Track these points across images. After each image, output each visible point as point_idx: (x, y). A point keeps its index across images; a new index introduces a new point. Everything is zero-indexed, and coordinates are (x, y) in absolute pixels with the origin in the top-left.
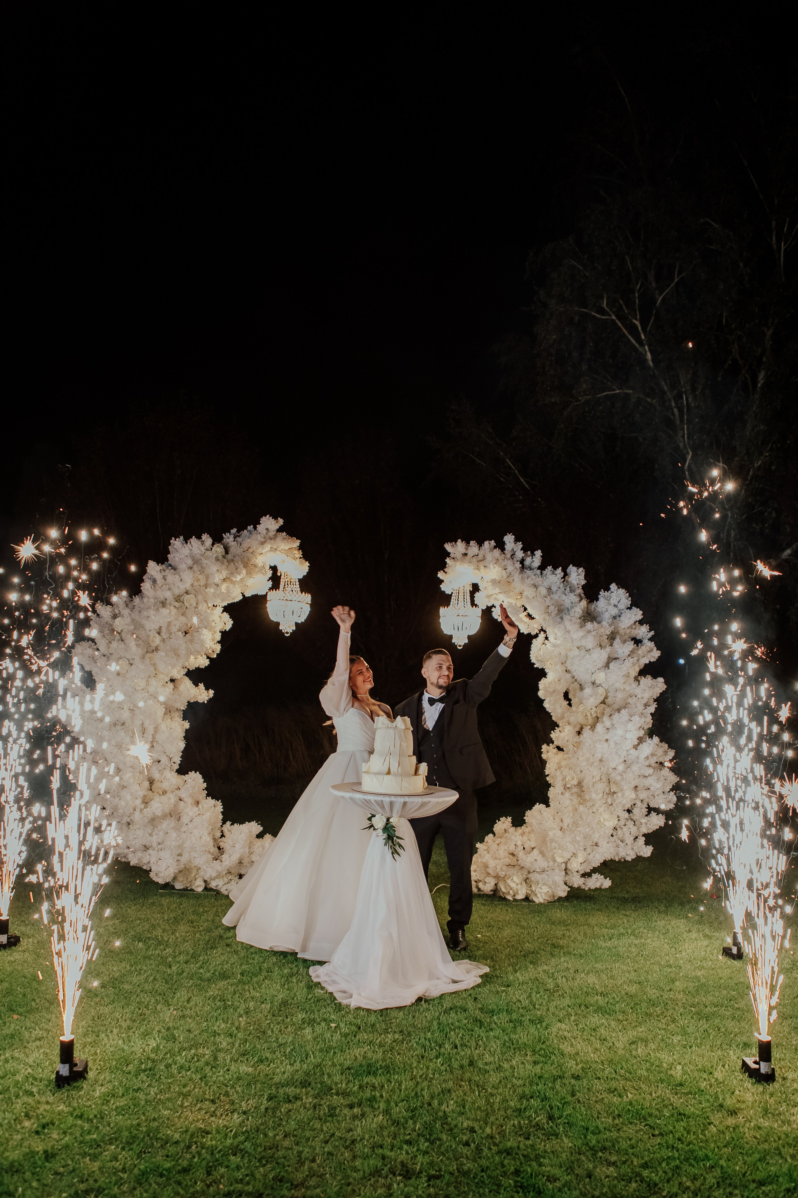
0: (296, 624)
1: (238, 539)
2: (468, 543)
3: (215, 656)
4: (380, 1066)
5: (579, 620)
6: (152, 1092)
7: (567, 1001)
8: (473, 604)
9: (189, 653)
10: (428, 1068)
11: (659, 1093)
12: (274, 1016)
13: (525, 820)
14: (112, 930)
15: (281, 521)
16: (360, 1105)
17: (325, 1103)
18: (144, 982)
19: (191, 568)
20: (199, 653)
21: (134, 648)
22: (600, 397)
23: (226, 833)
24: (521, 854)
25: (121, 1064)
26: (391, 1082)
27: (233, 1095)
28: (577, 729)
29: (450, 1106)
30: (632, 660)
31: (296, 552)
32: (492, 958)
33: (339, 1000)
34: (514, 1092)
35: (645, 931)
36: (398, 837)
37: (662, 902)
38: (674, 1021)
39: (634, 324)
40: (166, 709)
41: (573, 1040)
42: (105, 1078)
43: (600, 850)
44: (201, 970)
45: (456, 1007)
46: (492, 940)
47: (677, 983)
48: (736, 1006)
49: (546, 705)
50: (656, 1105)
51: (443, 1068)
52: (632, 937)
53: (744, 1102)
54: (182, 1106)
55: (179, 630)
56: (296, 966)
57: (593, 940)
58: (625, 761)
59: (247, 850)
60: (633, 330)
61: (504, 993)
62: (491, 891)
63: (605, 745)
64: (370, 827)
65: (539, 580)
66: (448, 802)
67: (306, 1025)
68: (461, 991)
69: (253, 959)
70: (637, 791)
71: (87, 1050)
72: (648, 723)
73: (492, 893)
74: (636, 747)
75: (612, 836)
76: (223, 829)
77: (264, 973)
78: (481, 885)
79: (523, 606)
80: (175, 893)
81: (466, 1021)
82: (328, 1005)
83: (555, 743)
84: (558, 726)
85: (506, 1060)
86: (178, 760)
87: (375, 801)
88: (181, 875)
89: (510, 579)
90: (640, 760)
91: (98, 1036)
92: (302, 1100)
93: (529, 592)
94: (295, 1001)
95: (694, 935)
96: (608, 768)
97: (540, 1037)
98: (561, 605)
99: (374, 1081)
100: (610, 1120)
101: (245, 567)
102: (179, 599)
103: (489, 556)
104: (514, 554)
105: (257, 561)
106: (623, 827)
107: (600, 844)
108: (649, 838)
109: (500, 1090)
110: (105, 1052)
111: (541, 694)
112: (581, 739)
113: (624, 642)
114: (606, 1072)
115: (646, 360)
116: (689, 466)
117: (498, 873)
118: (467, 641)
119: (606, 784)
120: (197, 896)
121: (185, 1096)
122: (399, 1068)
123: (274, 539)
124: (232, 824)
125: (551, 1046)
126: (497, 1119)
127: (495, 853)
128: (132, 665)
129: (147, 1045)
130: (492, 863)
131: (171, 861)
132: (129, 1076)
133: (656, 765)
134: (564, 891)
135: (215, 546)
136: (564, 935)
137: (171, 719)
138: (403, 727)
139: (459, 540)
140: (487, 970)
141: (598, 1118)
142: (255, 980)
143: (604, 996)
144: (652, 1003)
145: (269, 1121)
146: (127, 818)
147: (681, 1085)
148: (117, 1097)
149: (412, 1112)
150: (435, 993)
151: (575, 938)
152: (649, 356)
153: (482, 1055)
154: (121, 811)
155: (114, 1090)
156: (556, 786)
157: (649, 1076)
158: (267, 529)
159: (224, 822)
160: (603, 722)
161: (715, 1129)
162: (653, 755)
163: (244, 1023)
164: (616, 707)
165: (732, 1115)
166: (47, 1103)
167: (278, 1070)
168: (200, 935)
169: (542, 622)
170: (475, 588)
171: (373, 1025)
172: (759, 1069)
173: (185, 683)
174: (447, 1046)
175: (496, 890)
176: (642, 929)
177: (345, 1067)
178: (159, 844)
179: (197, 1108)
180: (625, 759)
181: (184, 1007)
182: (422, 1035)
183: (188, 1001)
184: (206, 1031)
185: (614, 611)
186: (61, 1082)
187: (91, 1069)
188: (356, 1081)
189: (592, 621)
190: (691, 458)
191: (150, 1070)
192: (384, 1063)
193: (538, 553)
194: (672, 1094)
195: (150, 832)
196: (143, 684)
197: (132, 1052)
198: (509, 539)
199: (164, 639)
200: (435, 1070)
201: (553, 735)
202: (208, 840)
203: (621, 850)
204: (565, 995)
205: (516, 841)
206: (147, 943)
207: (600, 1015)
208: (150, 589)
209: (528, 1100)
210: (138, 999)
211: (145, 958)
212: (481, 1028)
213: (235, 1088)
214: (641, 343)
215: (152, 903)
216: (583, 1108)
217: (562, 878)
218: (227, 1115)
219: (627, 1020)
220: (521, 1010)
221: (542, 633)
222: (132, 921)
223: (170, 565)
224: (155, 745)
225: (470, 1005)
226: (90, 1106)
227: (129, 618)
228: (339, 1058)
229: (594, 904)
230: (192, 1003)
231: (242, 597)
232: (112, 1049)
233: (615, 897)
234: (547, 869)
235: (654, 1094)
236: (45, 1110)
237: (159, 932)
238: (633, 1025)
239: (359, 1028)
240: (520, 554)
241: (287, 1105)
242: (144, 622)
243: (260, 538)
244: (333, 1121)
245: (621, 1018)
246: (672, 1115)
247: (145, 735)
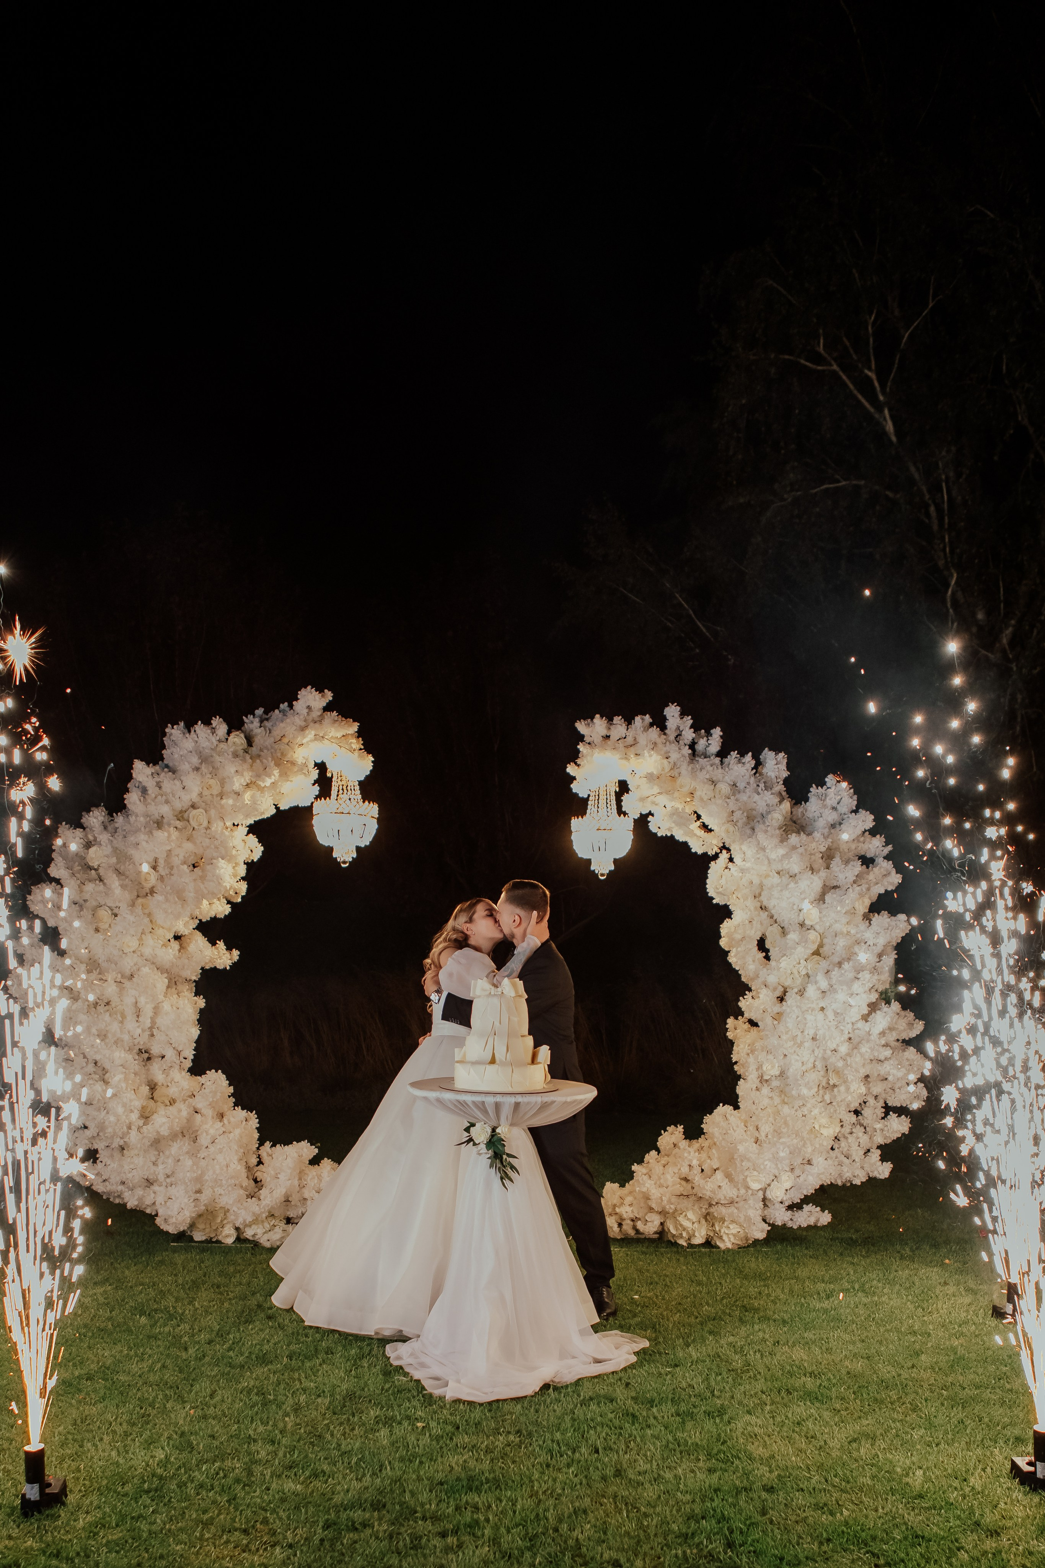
0: (358, 849)
1: (266, 723)
2: (610, 720)
3: (239, 900)
4: (486, 1479)
5: (778, 832)
6: (158, 1520)
7: (760, 1385)
8: (620, 812)
9: (200, 896)
10: (555, 1480)
11: (887, 1509)
12: (335, 1413)
13: (703, 1129)
14: (101, 1300)
15: (329, 695)
16: (457, 1533)
17: (406, 1531)
18: (149, 1371)
19: (197, 769)
20: (213, 895)
21: (118, 891)
22: (816, 493)
23: (265, 1158)
24: (697, 1179)
25: (114, 1483)
26: (501, 1501)
27: (275, 1522)
28: (779, 993)
29: (584, 1532)
30: (858, 888)
31: (354, 741)
32: (654, 1327)
33: (430, 1390)
34: (678, 1511)
35: (880, 1285)
36: (509, 1155)
37: (907, 1244)
38: (915, 1409)
39: (867, 377)
40: (170, 980)
41: (766, 1439)
42: (91, 1503)
43: (814, 1170)
44: (231, 1353)
45: (598, 1396)
46: (654, 1303)
47: (923, 1357)
48: (1008, 1386)
49: (732, 959)
50: (883, 1524)
51: (576, 1480)
52: (860, 1294)
53: (1011, 1518)
54: (201, 1538)
55: (184, 863)
56: (368, 1345)
57: (803, 1300)
58: (850, 1039)
59: (296, 1183)
60: (865, 386)
61: (669, 1376)
62: (656, 1233)
63: (820, 1016)
64: (468, 1141)
65: (718, 773)
66: (581, 1101)
67: (381, 1425)
68: (607, 1375)
69: (306, 1336)
70: (869, 1082)
71: (66, 1466)
72: (884, 982)
73: (656, 1236)
74: (865, 1018)
75: (832, 1149)
76: (260, 1152)
77: (322, 1356)
78: (640, 1225)
79: (695, 812)
80: (193, 1247)
81: (612, 1416)
82: (414, 1397)
83: (746, 1015)
84: (750, 990)
85: (669, 1467)
86: (190, 1053)
87: (473, 1102)
88: (201, 1220)
89: (675, 773)
90: (872, 1037)
91: (81, 1446)
92: (373, 1527)
93: (704, 791)
94: (366, 1392)
95: (951, 1289)
96: (825, 1050)
97: (719, 1435)
98: (752, 810)
99: (477, 1499)
100: (815, 1547)
101: (278, 765)
102: (182, 817)
103: (643, 739)
104: (680, 735)
105: (295, 756)
106: (849, 1136)
107: (814, 1162)
108: (888, 1152)
109: (659, 1509)
110: (91, 1467)
111: (723, 943)
112: (784, 1008)
113: (847, 862)
114: (813, 1481)
115: (885, 433)
116: (953, 593)
117: (664, 1208)
118: (612, 868)
119: (822, 1073)
120: (226, 1250)
121: (207, 1524)
122: (513, 1481)
123: (320, 721)
124: (274, 1145)
125: (734, 1447)
126: (652, 1548)
127: (660, 1178)
128: (116, 915)
129: (152, 1457)
130: (655, 1193)
131: (186, 1200)
132: (126, 1500)
133: (896, 1044)
134: (762, 1231)
135: (232, 735)
136: (760, 1293)
137: (178, 994)
138: (513, 994)
139: (598, 716)
140: (646, 1344)
141: (798, 1545)
142: (308, 1364)
143: (815, 1376)
144: (885, 1385)
145: (325, 1557)
146: (118, 1139)
147: (921, 1496)
148: (109, 1528)
149: (531, 1540)
150: (569, 1376)
151: (777, 1297)
152: (890, 427)
153: (633, 1463)
154: (110, 1130)
155: (104, 1518)
156: (749, 1078)
157: (874, 1485)
158: (309, 707)
159: (261, 1142)
160: (816, 982)
161: (966, 1555)
162: (891, 1029)
163: (290, 1424)
164: (836, 959)
165: (992, 1536)
166: (10, 1537)
167: (338, 1488)
168: (230, 1304)
169: (723, 835)
170: (623, 787)
171: (477, 1424)
172: (1035, 1473)
173: (196, 941)
174: (583, 1450)
175: (662, 1232)
176: (875, 1282)
177: (435, 1482)
178: (168, 1177)
179: (222, 1541)
180: (850, 1035)
181: (206, 1404)
182: (548, 1435)
183: (212, 1396)
184: (237, 1436)
185: (832, 817)
186: (28, 1508)
187: (71, 1491)
188: (451, 1500)
189: (798, 833)
190: (956, 583)
191: (156, 1490)
192: (492, 1475)
193: (717, 732)
194: (908, 1509)
195: (154, 1159)
196: (134, 943)
197: (131, 1467)
198: (672, 712)
199: (162, 877)
200: (565, 1483)
201: (743, 1003)
202: (238, 1168)
203: (845, 1169)
204: (758, 1376)
205: (691, 1161)
206: (153, 1317)
207: (808, 1403)
208: (138, 802)
209: (698, 1522)
210: (139, 1394)
211: (149, 1337)
212: (633, 1424)
213: (277, 1513)
214: (879, 408)
215: (160, 1261)
216: (776, 1531)
217: (760, 1212)
218: (266, 1549)
219: (847, 1409)
220: (693, 1399)
221: (724, 852)
222: (131, 1287)
223: (167, 766)
224: (155, 1032)
225: (620, 1393)
226: (70, 1540)
227: (109, 846)
228: (428, 1470)
229: (807, 1248)
230: (218, 1398)
231: (274, 811)
232: (101, 1463)
233: (838, 1238)
234: (737, 1200)
235: (881, 1510)
236: (6, 1547)
237: (170, 1302)
238: (856, 1415)
239: (458, 1428)
240: (689, 735)
241: (351, 1535)
242: (132, 851)
243: (299, 721)
244: (416, 1555)
245: (838, 1406)
246: (906, 1538)
247: (140, 1019)
